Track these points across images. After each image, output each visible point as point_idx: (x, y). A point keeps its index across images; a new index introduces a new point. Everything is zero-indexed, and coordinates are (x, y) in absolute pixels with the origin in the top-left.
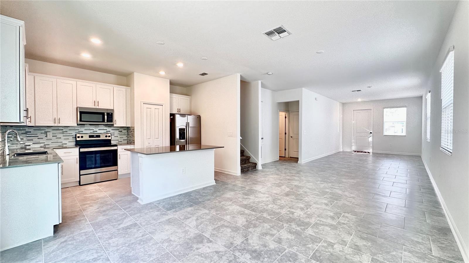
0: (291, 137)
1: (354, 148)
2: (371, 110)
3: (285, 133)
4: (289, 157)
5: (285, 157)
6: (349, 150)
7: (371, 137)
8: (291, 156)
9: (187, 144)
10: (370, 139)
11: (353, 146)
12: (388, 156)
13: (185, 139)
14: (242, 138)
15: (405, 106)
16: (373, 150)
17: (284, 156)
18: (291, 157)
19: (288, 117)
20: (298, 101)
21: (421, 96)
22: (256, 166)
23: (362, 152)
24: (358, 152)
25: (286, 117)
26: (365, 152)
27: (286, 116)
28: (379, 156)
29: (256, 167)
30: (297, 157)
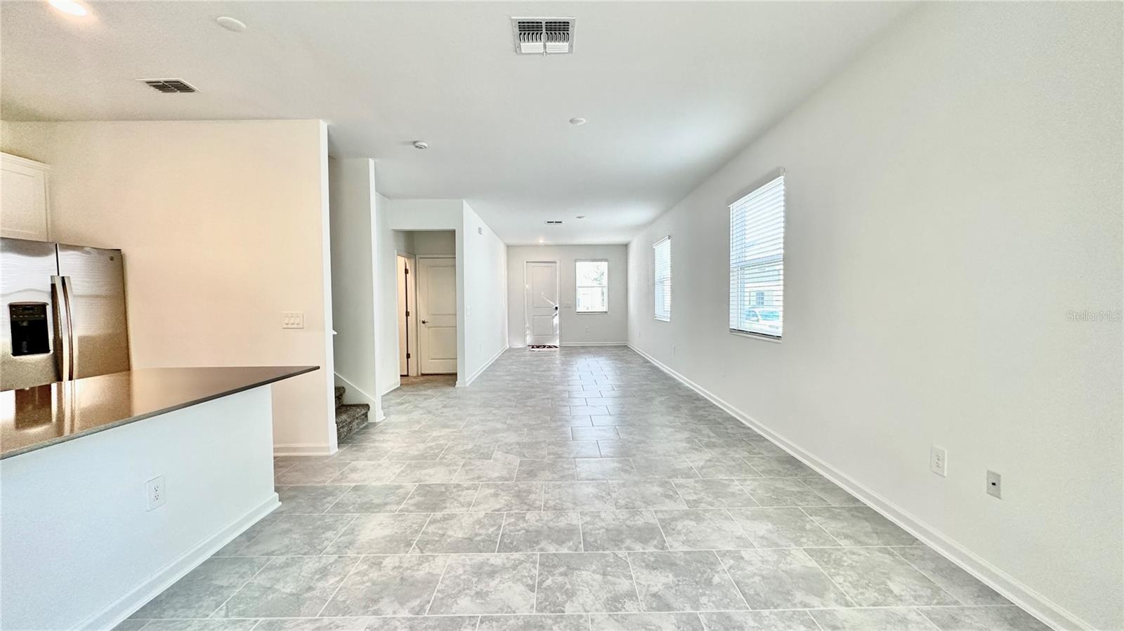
0: (424, 322)
1: (529, 340)
2: (555, 262)
3: (407, 314)
4: (419, 374)
5: (407, 376)
6: (520, 346)
7: (558, 316)
8: (423, 372)
9: (59, 378)
10: (556, 321)
11: (528, 336)
12: (585, 350)
13: (48, 351)
14: (336, 333)
15: (606, 260)
16: (561, 341)
17: (406, 374)
18: (423, 375)
19: (413, 270)
20: (453, 232)
21: (626, 243)
22: (367, 413)
23: (544, 347)
24: (538, 347)
25: (406, 272)
26: (550, 347)
27: (407, 268)
28: (571, 351)
29: (367, 416)
30: (455, 372)
